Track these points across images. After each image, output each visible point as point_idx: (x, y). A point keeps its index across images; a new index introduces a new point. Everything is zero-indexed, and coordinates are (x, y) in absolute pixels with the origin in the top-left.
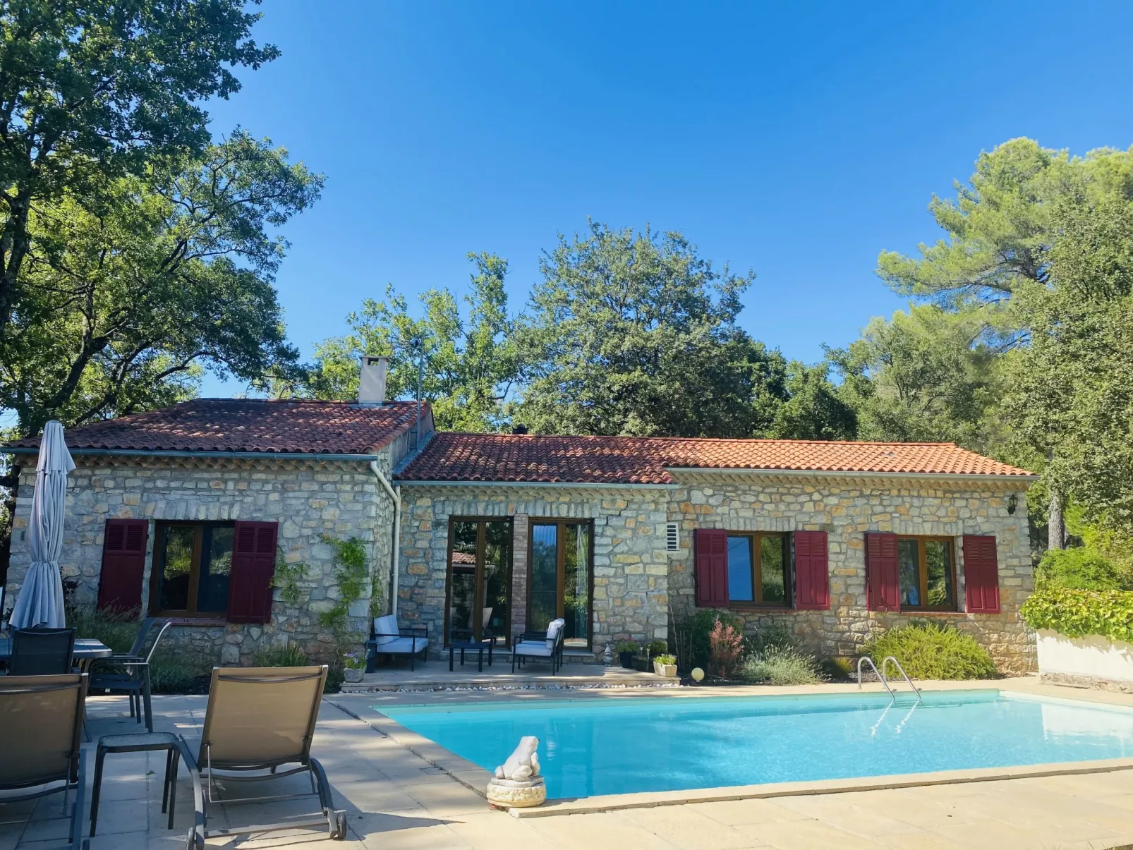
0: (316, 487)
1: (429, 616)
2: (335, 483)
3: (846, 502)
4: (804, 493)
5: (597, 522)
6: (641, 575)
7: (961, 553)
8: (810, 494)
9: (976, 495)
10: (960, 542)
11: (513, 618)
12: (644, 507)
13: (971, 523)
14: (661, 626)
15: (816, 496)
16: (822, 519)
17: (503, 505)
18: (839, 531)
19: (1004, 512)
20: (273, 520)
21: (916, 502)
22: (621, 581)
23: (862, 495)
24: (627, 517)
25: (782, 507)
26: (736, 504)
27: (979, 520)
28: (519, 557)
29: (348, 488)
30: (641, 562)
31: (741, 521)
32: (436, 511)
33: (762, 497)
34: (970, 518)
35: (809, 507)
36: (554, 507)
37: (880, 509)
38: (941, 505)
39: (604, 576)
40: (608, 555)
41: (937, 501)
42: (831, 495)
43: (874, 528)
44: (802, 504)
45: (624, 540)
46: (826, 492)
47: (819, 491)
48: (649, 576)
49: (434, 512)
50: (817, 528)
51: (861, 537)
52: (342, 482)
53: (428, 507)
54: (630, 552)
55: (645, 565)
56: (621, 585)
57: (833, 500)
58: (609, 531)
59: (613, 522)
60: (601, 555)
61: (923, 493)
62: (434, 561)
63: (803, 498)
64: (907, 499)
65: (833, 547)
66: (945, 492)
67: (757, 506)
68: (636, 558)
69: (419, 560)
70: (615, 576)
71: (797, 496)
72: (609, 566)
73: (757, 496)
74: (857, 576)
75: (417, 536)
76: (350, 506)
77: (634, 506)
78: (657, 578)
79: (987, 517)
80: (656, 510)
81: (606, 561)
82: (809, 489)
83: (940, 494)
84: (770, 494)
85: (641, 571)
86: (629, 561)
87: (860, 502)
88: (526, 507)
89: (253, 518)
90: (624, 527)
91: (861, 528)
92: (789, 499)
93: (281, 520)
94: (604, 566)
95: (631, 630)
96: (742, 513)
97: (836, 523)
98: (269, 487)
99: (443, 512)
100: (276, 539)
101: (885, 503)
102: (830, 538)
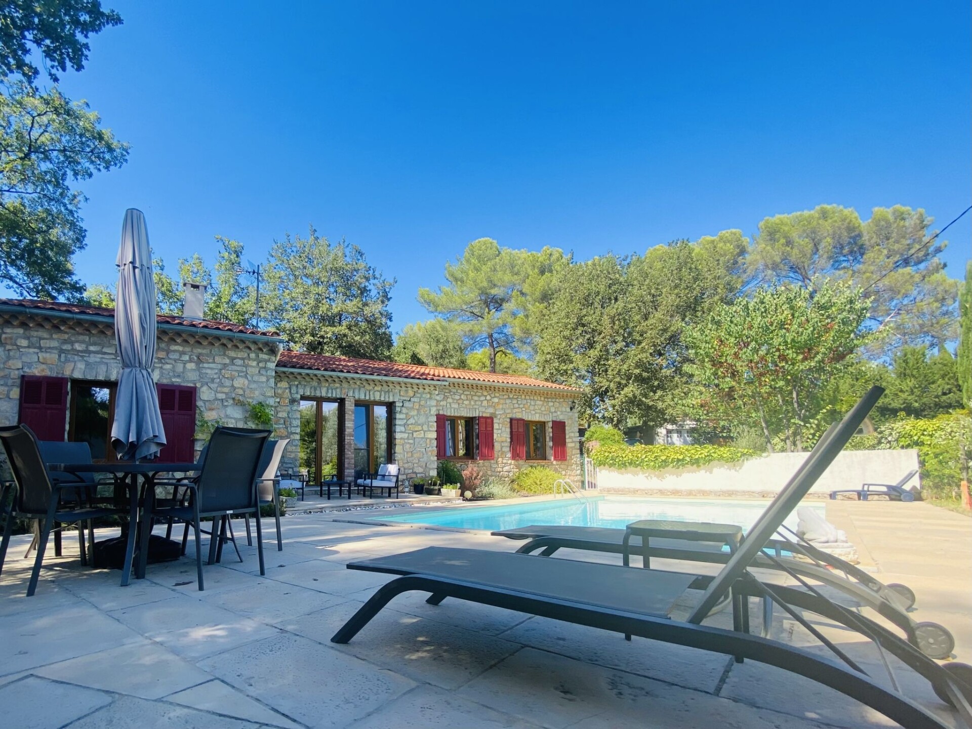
0: (227, 361)
1: (289, 465)
2: (243, 359)
3: (502, 401)
4: (483, 395)
5: (397, 404)
6: (422, 438)
7: (551, 430)
8: (486, 396)
9: (557, 400)
10: (550, 424)
11: (346, 466)
12: (424, 396)
13: (555, 414)
14: (433, 469)
15: (488, 397)
16: (491, 410)
17: (338, 390)
18: (499, 417)
19: (569, 410)
20: (192, 385)
21: (533, 403)
22: (411, 441)
23: (509, 398)
24: (414, 402)
25: (473, 403)
26: (450, 400)
27: (559, 413)
28: (349, 425)
29: (254, 363)
30: (422, 430)
31: (453, 410)
32: (292, 392)
33: (462, 397)
34: (555, 412)
35: (485, 403)
36: (371, 393)
37: (516, 406)
38: (543, 405)
39: (401, 439)
40: (404, 425)
41: (541, 403)
42: (495, 397)
43: (514, 416)
44: (482, 401)
45: (413, 416)
46: (493, 396)
47: (489, 394)
48: (427, 439)
49: (290, 392)
50: (488, 415)
51: (509, 420)
52: (249, 358)
53: (286, 388)
54: (416, 424)
55: (425, 432)
56: (411, 444)
57: (496, 400)
58: (404, 410)
59: (407, 404)
60: (400, 425)
61: (536, 398)
62: (291, 427)
63: (483, 398)
64: (529, 401)
65: (496, 426)
66: (545, 398)
67: (460, 402)
68: (420, 428)
69: (281, 426)
70: (408, 438)
71: (479, 396)
72: (404, 432)
73: (460, 396)
74: (506, 441)
75: (279, 409)
76: (256, 378)
77: (419, 395)
78: (431, 439)
79: (561, 412)
80: (430, 398)
81: (403, 429)
82: (485, 393)
83: (542, 399)
84: (467, 395)
85: (422, 435)
86: (416, 429)
87: (508, 401)
88: (353, 392)
89: (173, 382)
90: (412, 408)
91: (509, 416)
92: (476, 398)
93: (198, 385)
94: (401, 432)
95: (417, 471)
96: (453, 406)
97: (497, 413)
98: (186, 358)
99: (297, 393)
100: (195, 401)
101: (519, 402)
102: (495, 421)
